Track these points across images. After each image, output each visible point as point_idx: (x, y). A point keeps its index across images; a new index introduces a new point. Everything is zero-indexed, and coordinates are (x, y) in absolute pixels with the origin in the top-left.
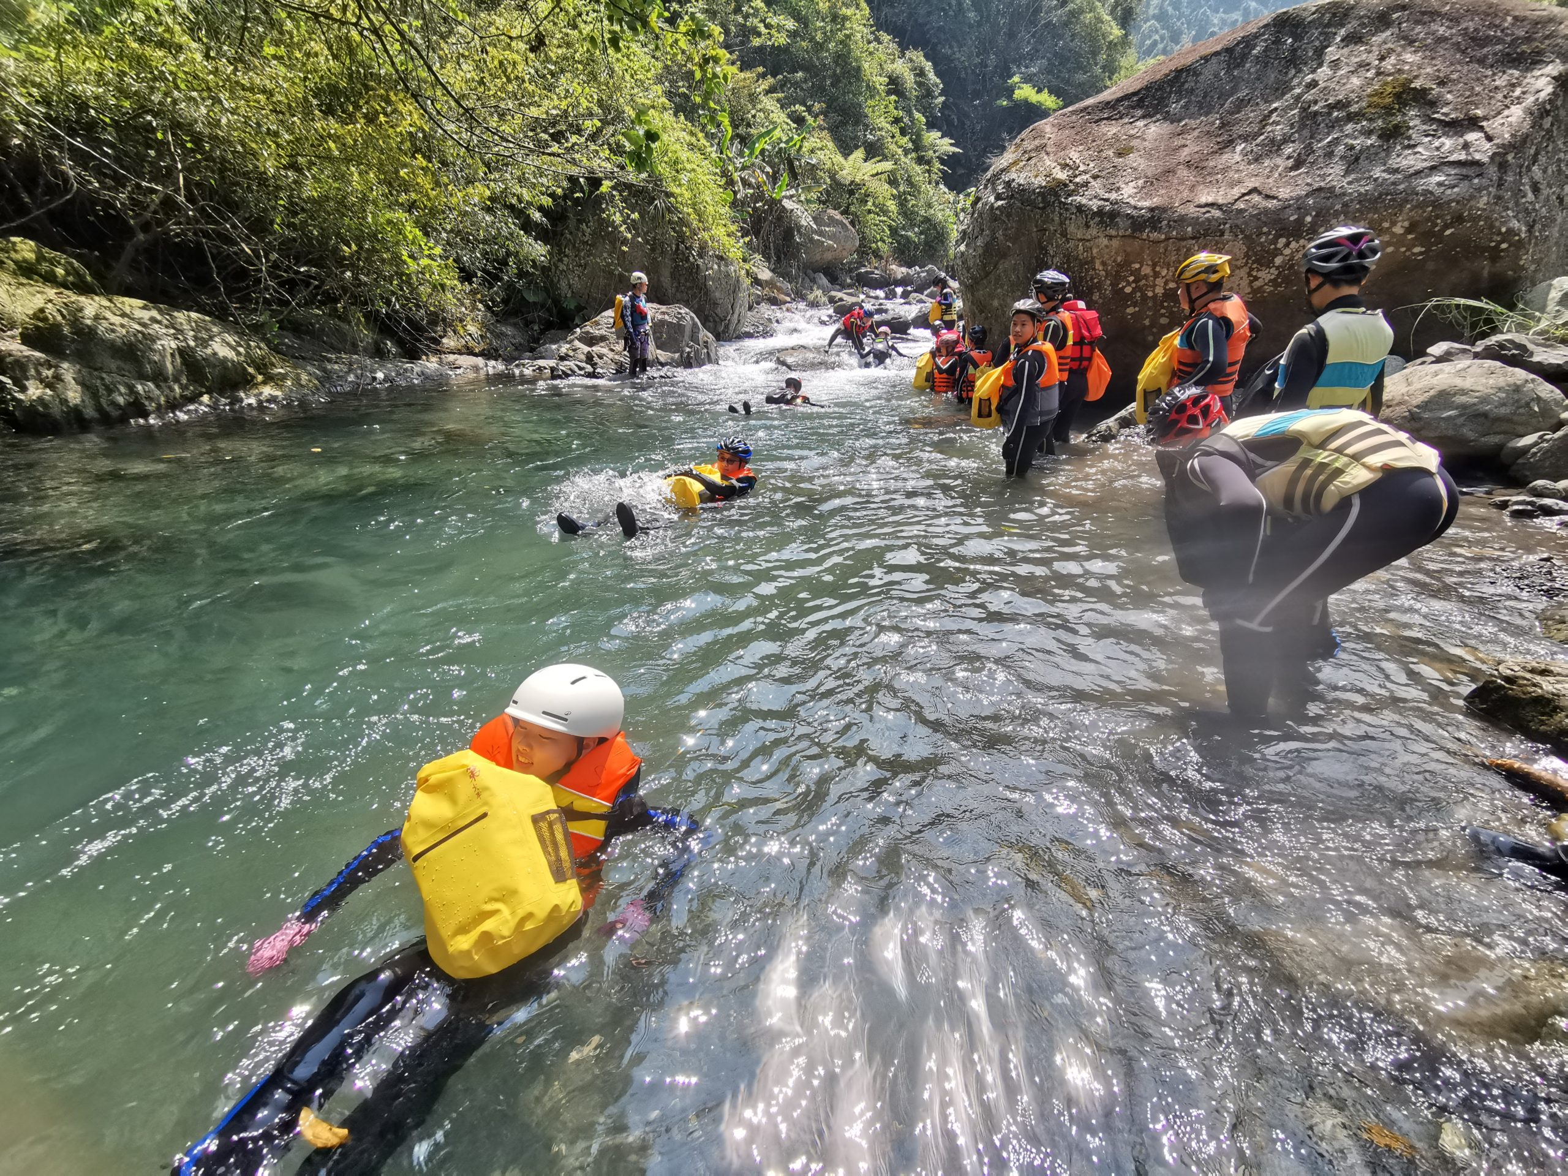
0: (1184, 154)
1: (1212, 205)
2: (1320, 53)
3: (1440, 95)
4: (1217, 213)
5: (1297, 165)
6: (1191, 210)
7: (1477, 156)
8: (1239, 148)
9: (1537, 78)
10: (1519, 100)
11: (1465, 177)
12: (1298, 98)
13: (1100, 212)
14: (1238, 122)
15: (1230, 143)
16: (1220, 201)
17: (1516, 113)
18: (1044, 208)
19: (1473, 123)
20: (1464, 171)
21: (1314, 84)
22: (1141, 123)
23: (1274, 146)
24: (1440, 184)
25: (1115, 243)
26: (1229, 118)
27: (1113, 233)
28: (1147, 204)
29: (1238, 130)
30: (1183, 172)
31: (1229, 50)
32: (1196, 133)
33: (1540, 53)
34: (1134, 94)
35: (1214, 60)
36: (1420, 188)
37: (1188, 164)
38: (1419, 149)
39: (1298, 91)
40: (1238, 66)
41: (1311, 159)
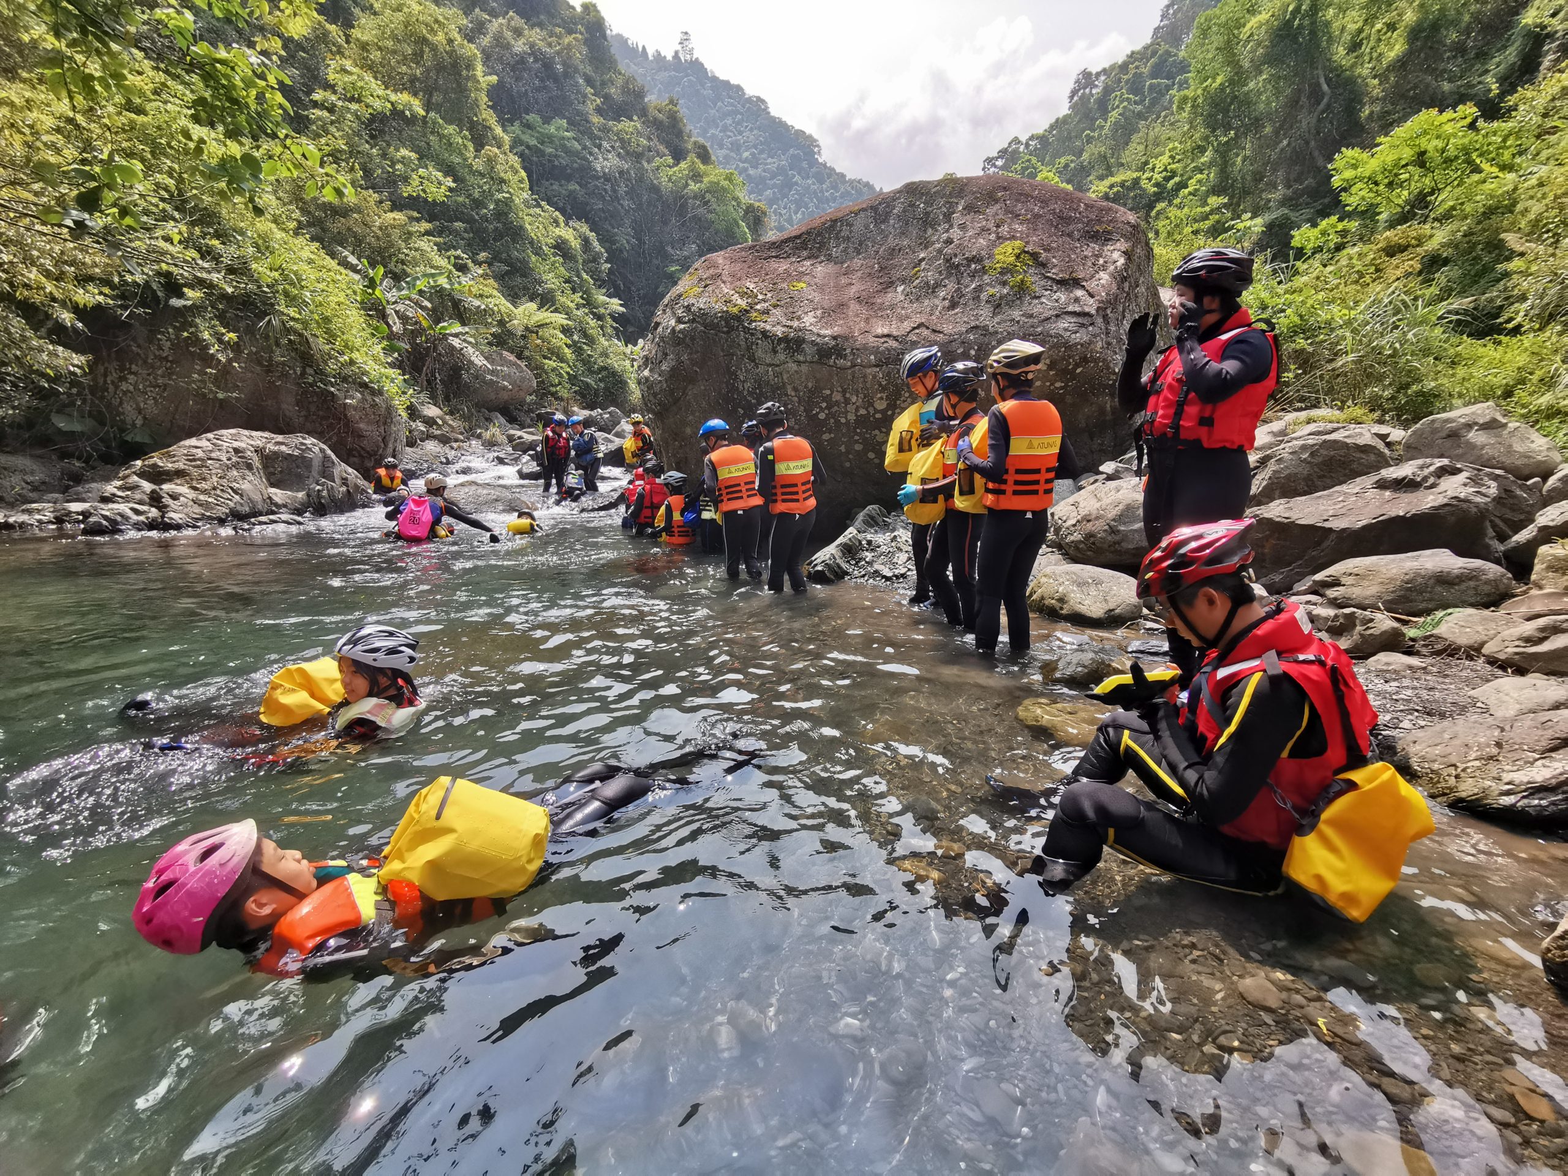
0: (853, 291)
1: (888, 336)
2: (948, 217)
3: (1048, 259)
4: (895, 344)
5: (953, 305)
6: (871, 341)
7: (1087, 309)
8: (900, 289)
9: (1112, 251)
10: (1104, 268)
11: (1083, 325)
12: (940, 251)
13: (785, 339)
14: (895, 266)
15: (890, 285)
16: (895, 333)
17: (1104, 277)
18: (728, 333)
19: (1076, 283)
20: (1080, 320)
21: (949, 241)
22: (808, 263)
23: (931, 289)
24: (1066, 330)
25: (804, 368)
26: (884, 263)
27: (801, 358)
28: (828, 332)
29: (896, 274)
30: (854, 306)
31: (874, 208)
32: (859, 274)
33: (1110, 233)
34: (796, 237)
35: (862, 214)
36: (1052, 332)
37: (859, 299)
38: (1043, 300)
39: (938, 246)
40: (883, 222)
41: (962, 301)
